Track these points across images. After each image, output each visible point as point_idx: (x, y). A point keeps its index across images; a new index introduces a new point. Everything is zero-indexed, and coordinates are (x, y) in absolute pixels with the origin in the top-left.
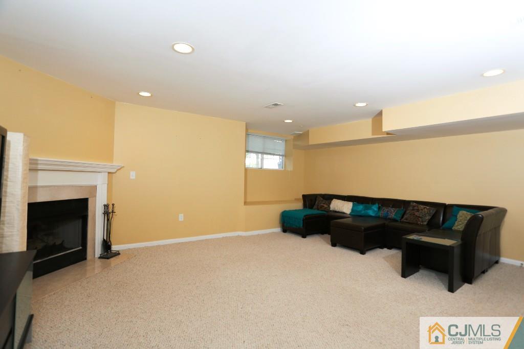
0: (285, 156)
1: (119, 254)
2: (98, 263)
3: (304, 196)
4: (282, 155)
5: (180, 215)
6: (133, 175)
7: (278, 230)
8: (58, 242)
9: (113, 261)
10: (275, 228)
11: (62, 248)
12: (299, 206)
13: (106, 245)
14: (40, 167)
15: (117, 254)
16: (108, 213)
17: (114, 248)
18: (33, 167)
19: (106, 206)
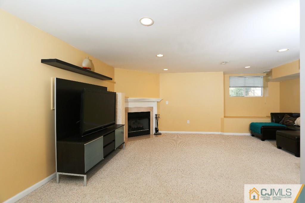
0: (265, 87)
1: (161, 134)
2: (154, 136)
3: (272, 114)
4: (261, 87)
5: (188, 121)
6: (167, 103)
7: (249, 134)
8: (141, 127)
9: (159, 136)
10: (246, 133)
11: (142, 128)
12: (268, 120)
13: (157, 130)
14: (129, 101)
15: (160, 134)
16: (157, 117)
17: (160, 132)
18: (126, 101)
19: (156, 115)
